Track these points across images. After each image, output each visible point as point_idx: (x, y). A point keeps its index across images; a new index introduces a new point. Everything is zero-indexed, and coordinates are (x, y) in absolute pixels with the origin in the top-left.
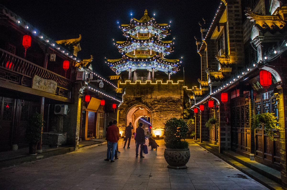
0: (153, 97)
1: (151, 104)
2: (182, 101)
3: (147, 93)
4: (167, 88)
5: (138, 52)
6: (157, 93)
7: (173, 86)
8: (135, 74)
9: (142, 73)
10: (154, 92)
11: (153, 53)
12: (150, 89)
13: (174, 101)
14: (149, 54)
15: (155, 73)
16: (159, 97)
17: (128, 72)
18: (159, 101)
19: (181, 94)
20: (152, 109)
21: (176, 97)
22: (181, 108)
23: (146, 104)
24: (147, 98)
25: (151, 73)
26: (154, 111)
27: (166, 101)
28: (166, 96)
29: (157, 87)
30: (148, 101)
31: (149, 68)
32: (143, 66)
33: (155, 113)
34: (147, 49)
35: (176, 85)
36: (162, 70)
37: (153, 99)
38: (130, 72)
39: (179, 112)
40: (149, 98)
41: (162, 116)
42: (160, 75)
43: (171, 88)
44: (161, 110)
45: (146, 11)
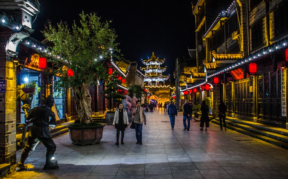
0: (159, 92)
1: (158, 95)
2: (169, 93)
3: (156, 91)
4: (164, 89)
5: (151, 73)
6: (160, 90)
7: (166, 88)
8: (151, 83)
9: (154, 82)
10: (159, 90)
11: (158, 73)
12: (157, 89)
13: (166, 93)
14: (156, 74)
15: (159, 82)
16: (161, 92)
17: (148, 82)
18: (161, 94)
19: (169, 91)
20: (158, 97)
21: (167, 92)
22: (169, 96)
23: (156, 95)
24: (157, 92)
25: (157, 82)
26: (159, 97)
27: (164, 93)
28: (163, 92)
29: (160, 89)
30: (157, 94)
31: (156, 80)
32: (154, 80)
33: (160, 98)
34: (155, 72)
35: (167, 88)
36: (162, 81)
37: (159, 93)
38: (149, 82)
39: (168, 97)
40: (157, 93)
41: (162, 99)
42: (161, 83)
43: (165, 88)
44: (162, 97)
45: (153, 53)
